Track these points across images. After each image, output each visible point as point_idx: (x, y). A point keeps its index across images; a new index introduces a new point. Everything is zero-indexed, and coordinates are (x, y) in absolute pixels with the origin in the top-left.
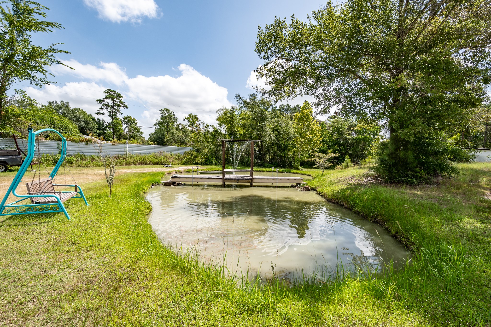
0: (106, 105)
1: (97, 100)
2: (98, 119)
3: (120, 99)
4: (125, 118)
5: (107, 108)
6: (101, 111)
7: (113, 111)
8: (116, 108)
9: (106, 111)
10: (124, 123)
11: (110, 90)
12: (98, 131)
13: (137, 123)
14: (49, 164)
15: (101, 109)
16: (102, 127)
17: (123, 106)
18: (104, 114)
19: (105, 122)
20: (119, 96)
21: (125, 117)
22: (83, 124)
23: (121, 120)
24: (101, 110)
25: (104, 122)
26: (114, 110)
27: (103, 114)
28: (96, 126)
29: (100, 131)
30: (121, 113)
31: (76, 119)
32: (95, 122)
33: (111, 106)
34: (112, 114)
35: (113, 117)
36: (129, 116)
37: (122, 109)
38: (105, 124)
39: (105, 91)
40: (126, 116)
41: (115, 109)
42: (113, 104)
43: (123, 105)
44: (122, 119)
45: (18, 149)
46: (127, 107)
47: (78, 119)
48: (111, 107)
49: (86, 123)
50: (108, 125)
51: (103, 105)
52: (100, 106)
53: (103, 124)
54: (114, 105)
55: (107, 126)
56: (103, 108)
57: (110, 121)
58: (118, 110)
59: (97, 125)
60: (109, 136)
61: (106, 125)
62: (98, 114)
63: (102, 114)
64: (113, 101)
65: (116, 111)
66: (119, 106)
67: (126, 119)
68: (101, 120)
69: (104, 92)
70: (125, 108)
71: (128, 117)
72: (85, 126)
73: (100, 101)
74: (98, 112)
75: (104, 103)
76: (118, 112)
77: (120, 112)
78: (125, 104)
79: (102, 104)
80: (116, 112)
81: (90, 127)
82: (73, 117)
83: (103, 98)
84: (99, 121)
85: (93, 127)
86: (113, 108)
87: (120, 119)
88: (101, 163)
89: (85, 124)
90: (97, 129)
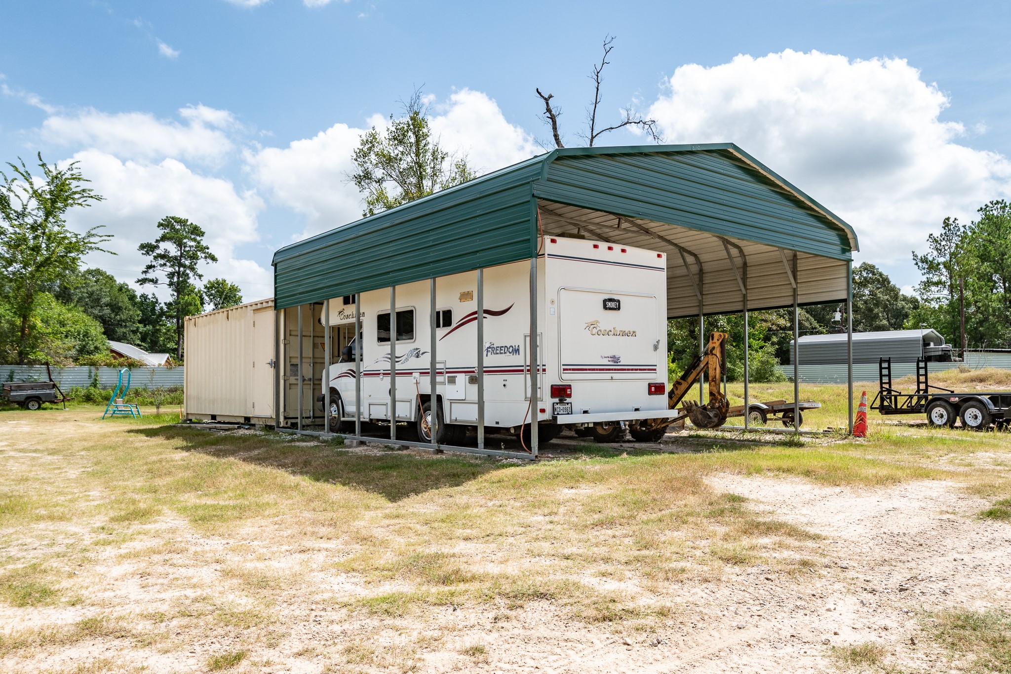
0: (162, 257)
1: (142, 247)
2: (142, 296)
3: (198, 238)
4: (210, 287)
5: (165, 265)
6: (151, 275)
7: (178, 273)
8: (187, 263)
9: (161, 274)
10: (206, 298)
11: (173, 218)
12: (141, 326)
13: (240, 298)
14: (80, 402)
15: (150, 267)
16: (150, 316)
17: (206, 257)
18: (157, 280)
19: (159, 301)
20: (196, 231)
21: (209, 282)
22: (107, 311)
23: (199, 291)
24: (151, 271)
25: (157, 302)
26: (182, 269)
27: (155, 281)
28: (138, 315)
29: (145, 326)
30: (200, 276)
31: (91, 302)
32: (134, 304)
33: (176, 258)
34: (175, 279)
35: (180, 286)
36: (220, 279)
37: (202, 265)
38: (157, 308)
39: (162, 221)
40: (213, 279)
41: (185, 266)
42: (179, 253)
43: (203, 255)
44: (203, 288)
45: (51, 380)
46: (214, 259)
47: (98, 300)
48: (176, 261)
49: (115, 308)
50: (165, 308)
51: (155, 258)
52: (149, 259)
53: (153, 309)
54: (181, 256)
55: (162, 313)
56: (154, 266)
57: (170, 299)
58: (192, 269)
59: (139, 312)
60: (167, 339)
61: (161, 309)
62: (143, 281)
63: (152, 281)
64: (180, 244)
65: (188, 271)
66: (194, 257)
67: (212, 288)
68: (150, 296)
69: (160, 225)
70: (209, 260)
71: (218, 283)
72: (113, 316)
73: (147, 248)
74: (143, 276)
75: (158, 251)
76: (191, 274)
77: (196, 274)
78: (210, 251)
79: (155, 254)
80: (188, 275)
81: (124, 317)
82: (85, 295)
83: (157, 241)
84: (145, 300)
85: (131, 319)
86: (181, 265)
87: (196, 290)
88: (149, 400)
89: (113, 311)
90: (140, 322)
